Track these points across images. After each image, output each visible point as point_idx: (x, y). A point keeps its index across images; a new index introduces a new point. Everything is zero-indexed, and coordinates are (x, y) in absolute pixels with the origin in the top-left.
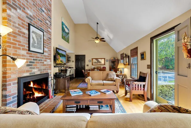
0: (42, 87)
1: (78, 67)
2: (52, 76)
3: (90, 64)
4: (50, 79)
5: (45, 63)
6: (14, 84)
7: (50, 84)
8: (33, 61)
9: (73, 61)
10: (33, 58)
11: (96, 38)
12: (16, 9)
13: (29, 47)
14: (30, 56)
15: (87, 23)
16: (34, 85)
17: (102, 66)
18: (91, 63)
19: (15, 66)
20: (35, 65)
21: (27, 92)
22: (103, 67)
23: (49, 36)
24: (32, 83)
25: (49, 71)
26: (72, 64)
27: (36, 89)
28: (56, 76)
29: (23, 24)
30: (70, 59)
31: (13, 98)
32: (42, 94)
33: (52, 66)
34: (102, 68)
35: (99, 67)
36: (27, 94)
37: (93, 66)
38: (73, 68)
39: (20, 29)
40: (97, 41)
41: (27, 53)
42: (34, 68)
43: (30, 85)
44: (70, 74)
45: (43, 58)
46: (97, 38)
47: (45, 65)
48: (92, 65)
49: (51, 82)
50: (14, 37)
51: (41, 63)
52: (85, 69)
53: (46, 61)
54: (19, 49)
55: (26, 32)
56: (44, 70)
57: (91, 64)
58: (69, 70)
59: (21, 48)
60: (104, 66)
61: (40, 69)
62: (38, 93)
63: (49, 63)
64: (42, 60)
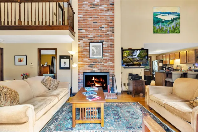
0: (100, 80)
6: (81, 75)
8: (93, 64)
10: (93, 62)
12: (82, 40)
14: (91, 61)
16: (95, 79)
20: (95, 66)
21: (91, 84)
23: (111, 43)
24: (94, 78)
27: (96, 82)
29: (86, 45)
31: (81, 81)
32: (100, 84)
36: (91, 85)
39: (85, 48)
41: (89, 60)
42: (94, 68)
43: (93, 79)
45: (103, 61)
47: (105, 66)
50: (81, 53)
51: (100, 64)
53: (106, 63)
54: (84, 58)
55: (88, 48)
56: (104, 69)
59: (85, 57)
61: (99, 68)
62: (98, 84)
63: (111, 64)
64: (102, 63)
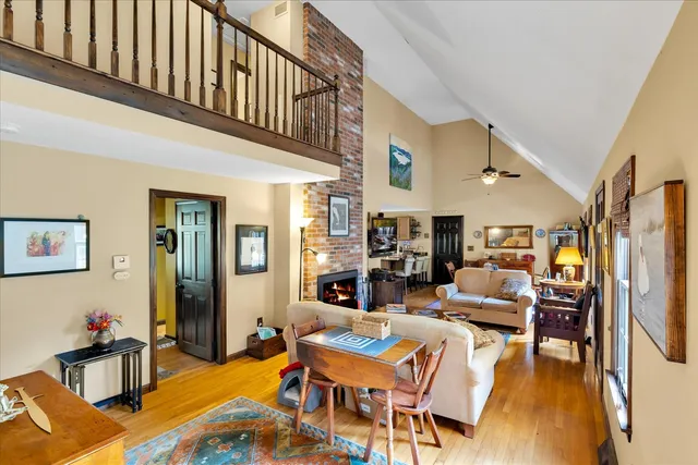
1: (441, 252)
2: (365, 275)
3: (479, 244)
4: (359, 281)
5: (351, 251)
6: (313, 284)
7: (359, 290)
8: (334, 250)
9: (426, 236)
10: (333, 246)
11: (485, 171)
13: (329, 231)
14: (331, 244)
15: (468, 117)
16: (337, 287)
17: (520, 253)
18: (482, 241)
19: (315, 260)
20: (336, 257)
21: (330, 295)
22: (526, 256)
23: (358, 200)
25: (358, 267)
26: (425, 244)
28: (374, 276)
29: (322, 199)
30: (418, 229)
33: (365, 256)
34: (519, 257)
35: (509, 254)
37: (489, 252)
38: (426, 254)
39: (320, 208)
40: (489, 180)
41: (328, 240)
42: (336, 262)
43: (333, 286)
44: (415, 272)
45: (348, 243)
46: (489, 170)
47: (351, 255)
48: (487, 246)
49: (363, 288)
51: (345, 252)
52: (462, 258)
53: (352, 247)
54: (319, 235)
56: (349, 264)
57: (483, 244)
58: (410, 260)
59: (321, 234)
60: (529, 252)
61: (343, 262)
63: (359, 251)
64: (346, 248)
